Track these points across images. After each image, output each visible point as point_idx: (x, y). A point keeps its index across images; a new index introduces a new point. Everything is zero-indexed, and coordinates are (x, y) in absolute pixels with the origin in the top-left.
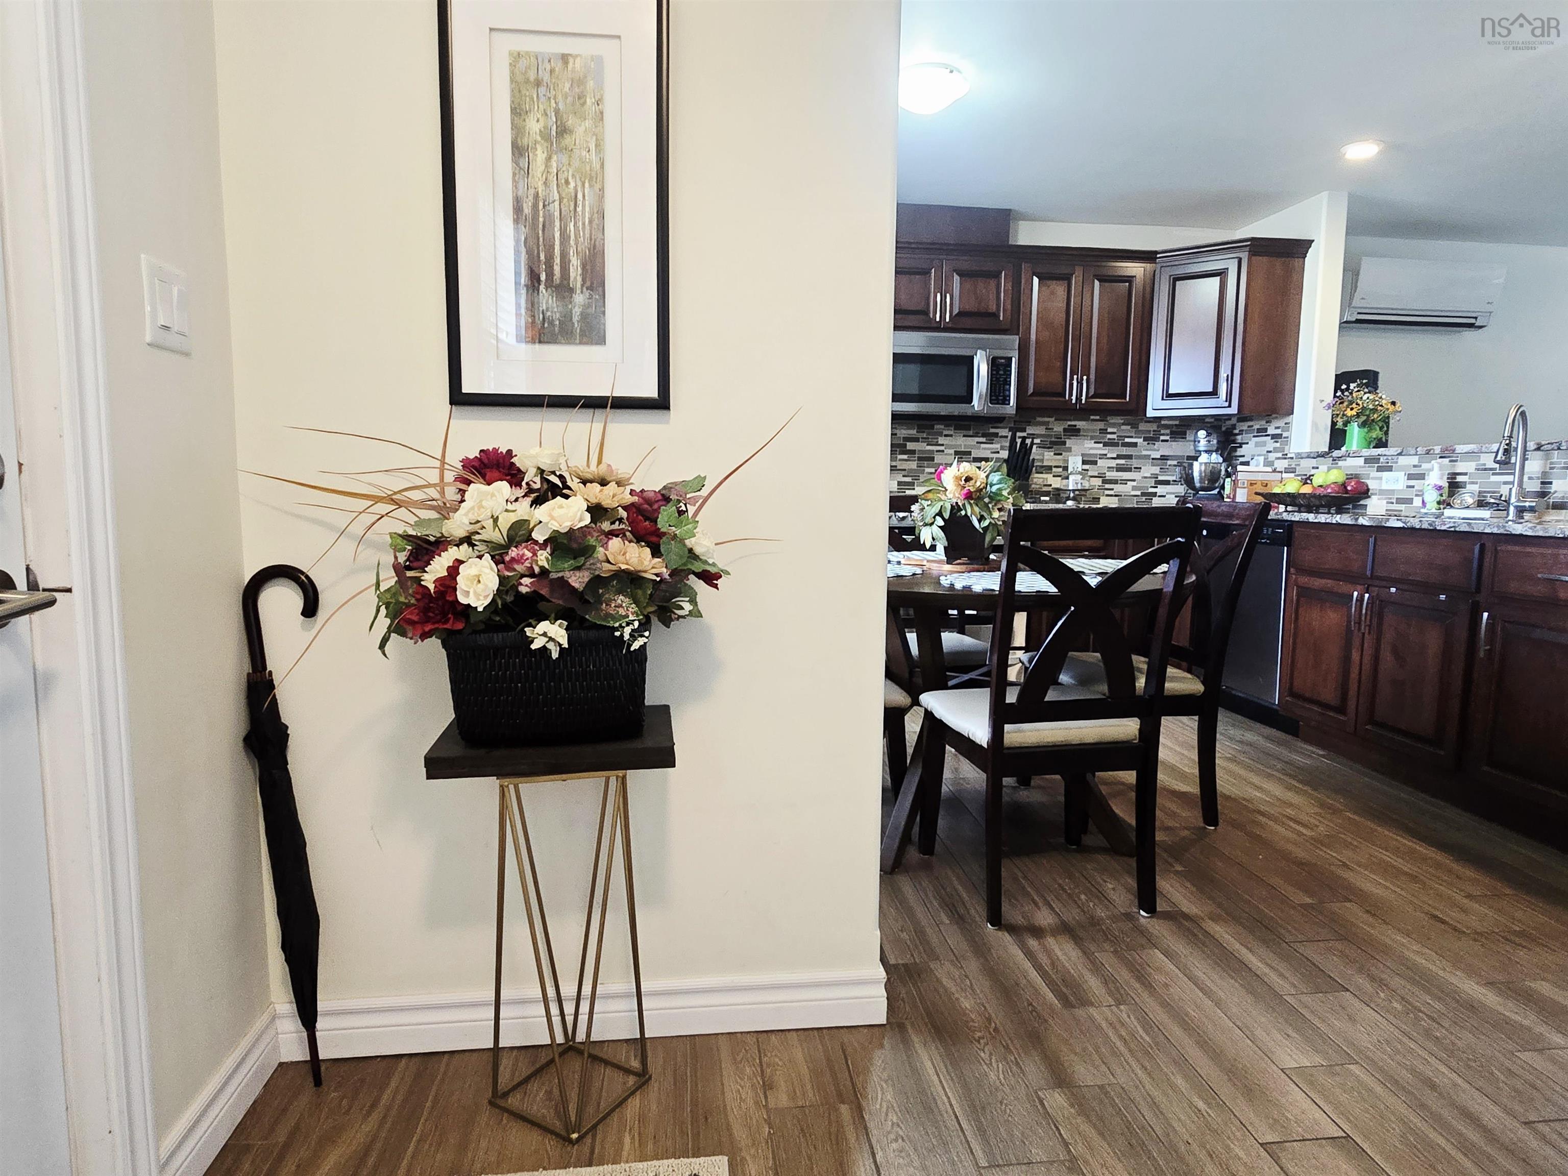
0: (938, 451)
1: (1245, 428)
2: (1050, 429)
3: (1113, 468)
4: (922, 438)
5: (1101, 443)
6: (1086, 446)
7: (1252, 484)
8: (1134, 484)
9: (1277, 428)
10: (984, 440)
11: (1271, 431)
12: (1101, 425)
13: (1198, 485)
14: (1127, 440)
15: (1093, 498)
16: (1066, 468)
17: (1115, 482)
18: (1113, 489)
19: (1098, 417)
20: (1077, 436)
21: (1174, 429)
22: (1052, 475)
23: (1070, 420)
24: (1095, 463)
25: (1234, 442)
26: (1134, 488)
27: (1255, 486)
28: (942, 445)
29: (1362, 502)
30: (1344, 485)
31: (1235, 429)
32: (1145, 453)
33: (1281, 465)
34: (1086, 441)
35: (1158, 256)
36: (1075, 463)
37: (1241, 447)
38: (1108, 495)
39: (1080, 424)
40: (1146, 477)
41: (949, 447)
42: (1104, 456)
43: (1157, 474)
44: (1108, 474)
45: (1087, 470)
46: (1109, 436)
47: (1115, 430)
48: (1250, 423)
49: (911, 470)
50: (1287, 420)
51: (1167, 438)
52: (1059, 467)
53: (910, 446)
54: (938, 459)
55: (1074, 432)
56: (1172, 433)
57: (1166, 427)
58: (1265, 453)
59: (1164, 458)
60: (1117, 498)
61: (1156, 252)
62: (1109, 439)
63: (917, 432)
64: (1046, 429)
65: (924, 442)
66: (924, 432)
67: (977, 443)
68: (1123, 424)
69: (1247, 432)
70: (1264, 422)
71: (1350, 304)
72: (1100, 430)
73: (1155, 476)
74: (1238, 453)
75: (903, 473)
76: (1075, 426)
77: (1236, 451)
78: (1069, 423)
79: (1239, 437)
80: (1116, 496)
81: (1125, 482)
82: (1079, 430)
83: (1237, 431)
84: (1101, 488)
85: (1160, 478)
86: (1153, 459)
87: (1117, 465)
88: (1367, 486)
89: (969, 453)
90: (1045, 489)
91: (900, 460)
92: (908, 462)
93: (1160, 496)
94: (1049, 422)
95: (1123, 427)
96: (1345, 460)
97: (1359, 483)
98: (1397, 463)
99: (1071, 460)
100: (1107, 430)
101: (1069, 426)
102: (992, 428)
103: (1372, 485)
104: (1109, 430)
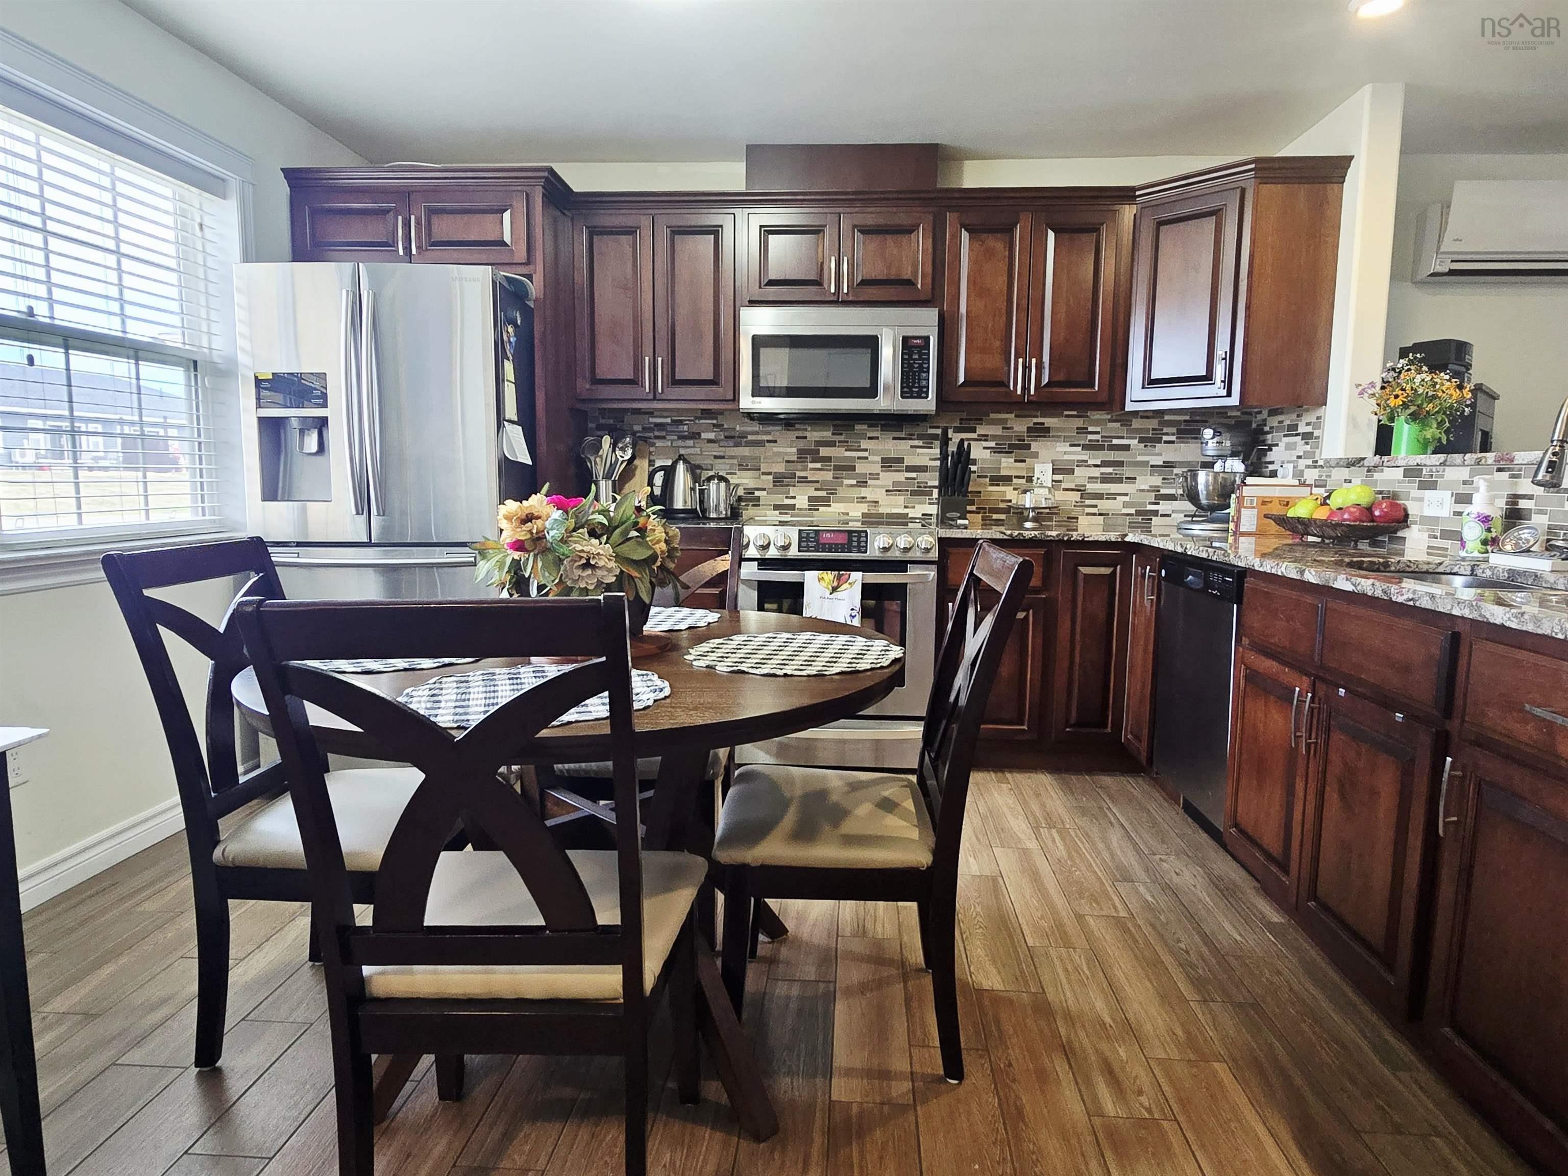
0: (859, 458)
1: (1276, 424)
2: (1008, 428)
3: (1097, 478)
4: (839, 442)
5: (1079, 445)
6: (1057, 449)
7: (1264, 503)
8: (1127, 499)
9: (1308, 424)
10: (920, 443)
11: (1302, 429)
12: (1079, 422)
13: (1204, 501)
14: (1115, 442)
15: (1068, 518)
16: (1030, 479)
17: (1099, 496)
18: (1096, 506)
19: (1075, 413)
20: (1045, 437)
21: (1182, 427)
22: (1011, 488)
23: (1037, 417)
24: (1072, 471)
25: (1263, 442)
26: (1126, 505)
27: (1270, 505)
28: (866, 450)
29: (1400, 534)
30: (1369, 509)
31: (1265, 425)
32: (1140, 458)
33: (1311, 475)
34: (1058, 444)
35: (1138, 193)
36: (1043, 472)
37: (1271, 450)
38: (1088, 514)
39: (1049, 422)
40: (1143, 491)
41: (874, 453)
42: (1082, 463)
43: (1158, 487)
44: (1089, 486)
45: (1060, 481)
46: (1090, 437)
47: (1098, 429)
48: (1280, 418)
49: (825, 482)
50: (1320, 412)
51: (1173, 438)
52: (1023, 477)
53: (824, 452)
54: (861, 468)
55: (1041, 432)
56: (1180, 432)
57: (1170, 424)
58: (1295, 458)
59: (1169, 465)
60: (1102, 517)
61: (1134, 189)
62: (1090, 441)
63: (833, 434)
64: (1003, 428)
65: (843, 446)
66: (841, 434)
67: (912, 447)
68: (1111, 421)
69: (1279, 429)
70: (1294, 416)
71: (1439, 248)
72: (1078, 428)
73: (1156, 489)
74: (1268, 459)
75: (818, 485)
76: (1043, 424)
77: (1266, 455)
78: (1035, 420)
79: (1269, 437)
80: (1100, 514)
81: (1112, 496)
82: (1048, 430)
83: (1267, 429)
84: (1080, 505)
85: (1163, 491)
86: (1152, 466)
87: (1102, 474)
88: (1405, 510)
89: (901, 460)
90: (1003, 505)
91: (812, 469)
92: (822, 472)
93: (1162, 516)
94: (1007, 419)
95: (1110, 425)
96: (1382, 471)
97: (1394, 506)
98: (1442, 476)
99: (1038, 468)
100: (1087, 428)
101: (1035, 424)
102: (931, 427)
103: (1413, 509)
104: (1090, 429)
